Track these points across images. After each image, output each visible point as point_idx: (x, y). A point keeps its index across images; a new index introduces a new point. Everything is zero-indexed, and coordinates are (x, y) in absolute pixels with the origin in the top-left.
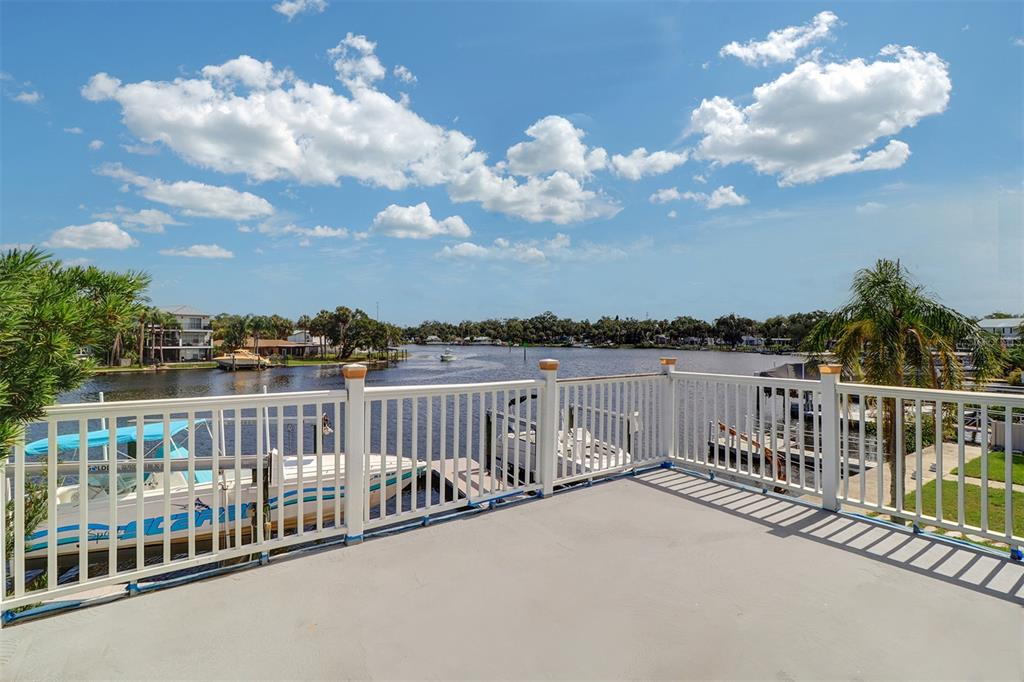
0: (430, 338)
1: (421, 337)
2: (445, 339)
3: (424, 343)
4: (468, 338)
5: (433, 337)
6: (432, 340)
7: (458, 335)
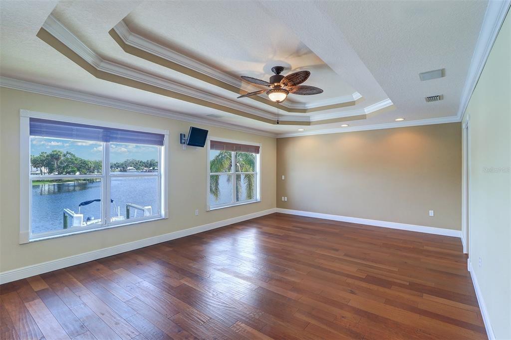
0: (128, 168)
1: (123, 168)
2: (138, 169)
3: (125, 171)
4: (151, 168)
5: (131, 168)
6: (130, 169)
7: (146, 166)
